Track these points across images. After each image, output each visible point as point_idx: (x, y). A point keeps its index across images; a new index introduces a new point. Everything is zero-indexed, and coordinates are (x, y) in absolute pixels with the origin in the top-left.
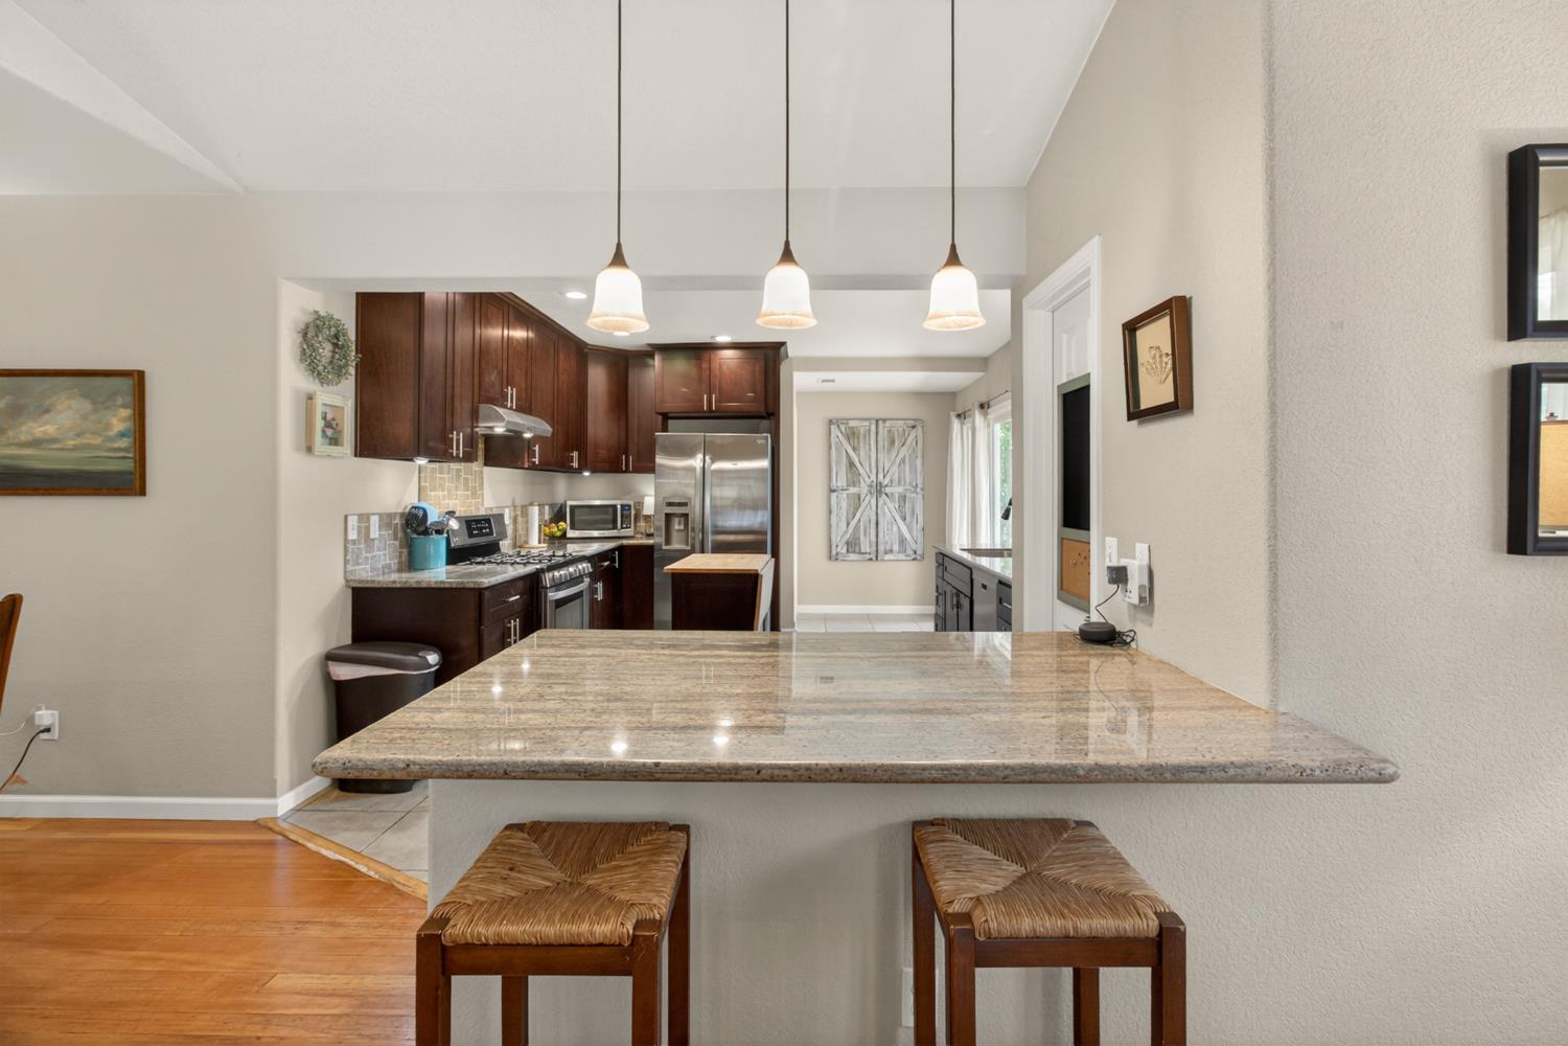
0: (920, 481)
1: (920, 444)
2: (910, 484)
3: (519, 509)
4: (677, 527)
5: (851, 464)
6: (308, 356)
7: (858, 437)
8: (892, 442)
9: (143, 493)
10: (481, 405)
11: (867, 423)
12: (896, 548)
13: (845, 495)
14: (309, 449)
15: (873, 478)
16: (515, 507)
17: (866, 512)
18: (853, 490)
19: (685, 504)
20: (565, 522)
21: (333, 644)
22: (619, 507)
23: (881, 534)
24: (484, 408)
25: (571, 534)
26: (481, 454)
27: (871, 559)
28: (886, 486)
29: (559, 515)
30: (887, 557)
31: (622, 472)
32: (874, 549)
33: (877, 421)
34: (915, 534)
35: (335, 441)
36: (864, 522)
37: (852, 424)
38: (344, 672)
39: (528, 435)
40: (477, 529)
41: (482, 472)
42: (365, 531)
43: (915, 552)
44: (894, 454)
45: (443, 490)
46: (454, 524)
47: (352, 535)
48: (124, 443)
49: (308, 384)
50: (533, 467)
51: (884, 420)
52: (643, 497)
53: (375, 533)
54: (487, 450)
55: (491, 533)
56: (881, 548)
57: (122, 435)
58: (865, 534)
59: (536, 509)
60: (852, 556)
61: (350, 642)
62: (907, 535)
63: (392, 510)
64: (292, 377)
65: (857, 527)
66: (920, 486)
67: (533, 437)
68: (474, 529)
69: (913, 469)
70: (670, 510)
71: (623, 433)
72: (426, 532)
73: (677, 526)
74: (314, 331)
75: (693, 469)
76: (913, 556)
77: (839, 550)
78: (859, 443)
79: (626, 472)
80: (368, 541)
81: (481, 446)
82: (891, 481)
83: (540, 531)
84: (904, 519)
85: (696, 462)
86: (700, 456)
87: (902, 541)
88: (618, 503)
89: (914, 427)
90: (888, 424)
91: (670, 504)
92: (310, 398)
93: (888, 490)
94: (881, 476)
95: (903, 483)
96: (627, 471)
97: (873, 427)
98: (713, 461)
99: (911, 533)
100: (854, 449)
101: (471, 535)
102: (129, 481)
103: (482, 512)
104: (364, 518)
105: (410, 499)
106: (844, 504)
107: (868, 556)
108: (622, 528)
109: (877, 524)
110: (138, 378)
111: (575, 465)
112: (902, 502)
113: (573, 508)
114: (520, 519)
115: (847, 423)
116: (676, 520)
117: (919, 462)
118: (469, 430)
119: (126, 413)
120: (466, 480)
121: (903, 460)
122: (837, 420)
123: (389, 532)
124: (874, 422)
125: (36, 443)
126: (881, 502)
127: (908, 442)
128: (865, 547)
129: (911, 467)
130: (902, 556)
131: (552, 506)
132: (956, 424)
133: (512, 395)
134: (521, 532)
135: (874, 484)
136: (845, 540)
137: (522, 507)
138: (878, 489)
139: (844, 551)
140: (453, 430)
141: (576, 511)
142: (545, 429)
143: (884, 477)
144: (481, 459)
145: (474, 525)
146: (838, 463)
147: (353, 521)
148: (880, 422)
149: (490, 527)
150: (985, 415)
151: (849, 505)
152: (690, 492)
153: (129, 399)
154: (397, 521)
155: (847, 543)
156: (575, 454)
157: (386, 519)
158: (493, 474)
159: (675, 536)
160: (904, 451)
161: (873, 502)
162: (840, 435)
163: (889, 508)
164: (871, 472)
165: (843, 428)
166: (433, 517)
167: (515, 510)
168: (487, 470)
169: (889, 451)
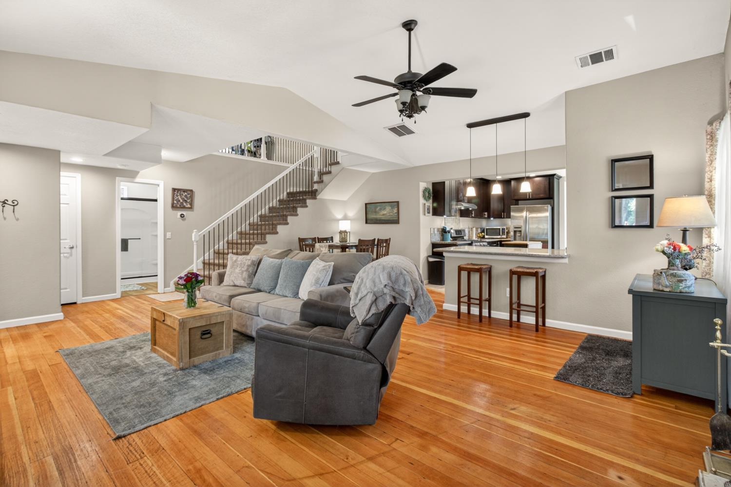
4: (518, 235)
6: (424, 196)
9: (399, 223)
14: (425, 215)
16: (469, 228)
19: (520, 228)
20: (484, 233)
21: (429, 255)
22: (501, 229)
25: (486, 237)
29: (483, 231)
35: (429, 213)
38: (431, 260)
39: (470, 209)
42: (434, 232)
45: (450, 223)
46: (453, 231)
47: (432, 232)
48: (396, 214)
49: (425, 202)
50: (472, 217)
52: (508, 226)
53: (436, 232)
54: (460, 213)
55: (461, 234)
57: (396, 213)
59: (475, 229)
61: (431, 254)
63: (439, 227)
64: (422, 201)
67: (472, 209)
70: (516, 229)
71: (503, 207)
72: (446, 233)
74: (425, 190)
75: (522, 217)
80: (435, 234)
81: (458, 212)
83: (476, 235)
85: (524, 214)
86: (525, 212)
88: (501, 228)
91: (515, 228)
92: (425, 204)
96: (504, 218)
98: (529, 214)
101: (456, 234)
102: (396, 221)
103: (460, 229)
104: (434, 229)
105: (443, 225)
108: (502, 235)
110: (398, 202)
111: (486, 216)
113: (487, 229)
114: (470, 232)
116: (518, 233)
119: (396, 209)
120: (456, 221)
123: (439, 233)
125: (383, 215)
131: (481, 228)
134: (471, 235)
137: (471, 228)
140: (452, 209)
142: (476, 207)
144: (459, 215)
145: (458, 232)
147: (432, 229)
152: (522, 224)
153: (396, 206)
154: (440, 230)
156: (486, 213)
157: (438, 229)
159: (517, 238)
166: (448, 229)
168: (461, 218)
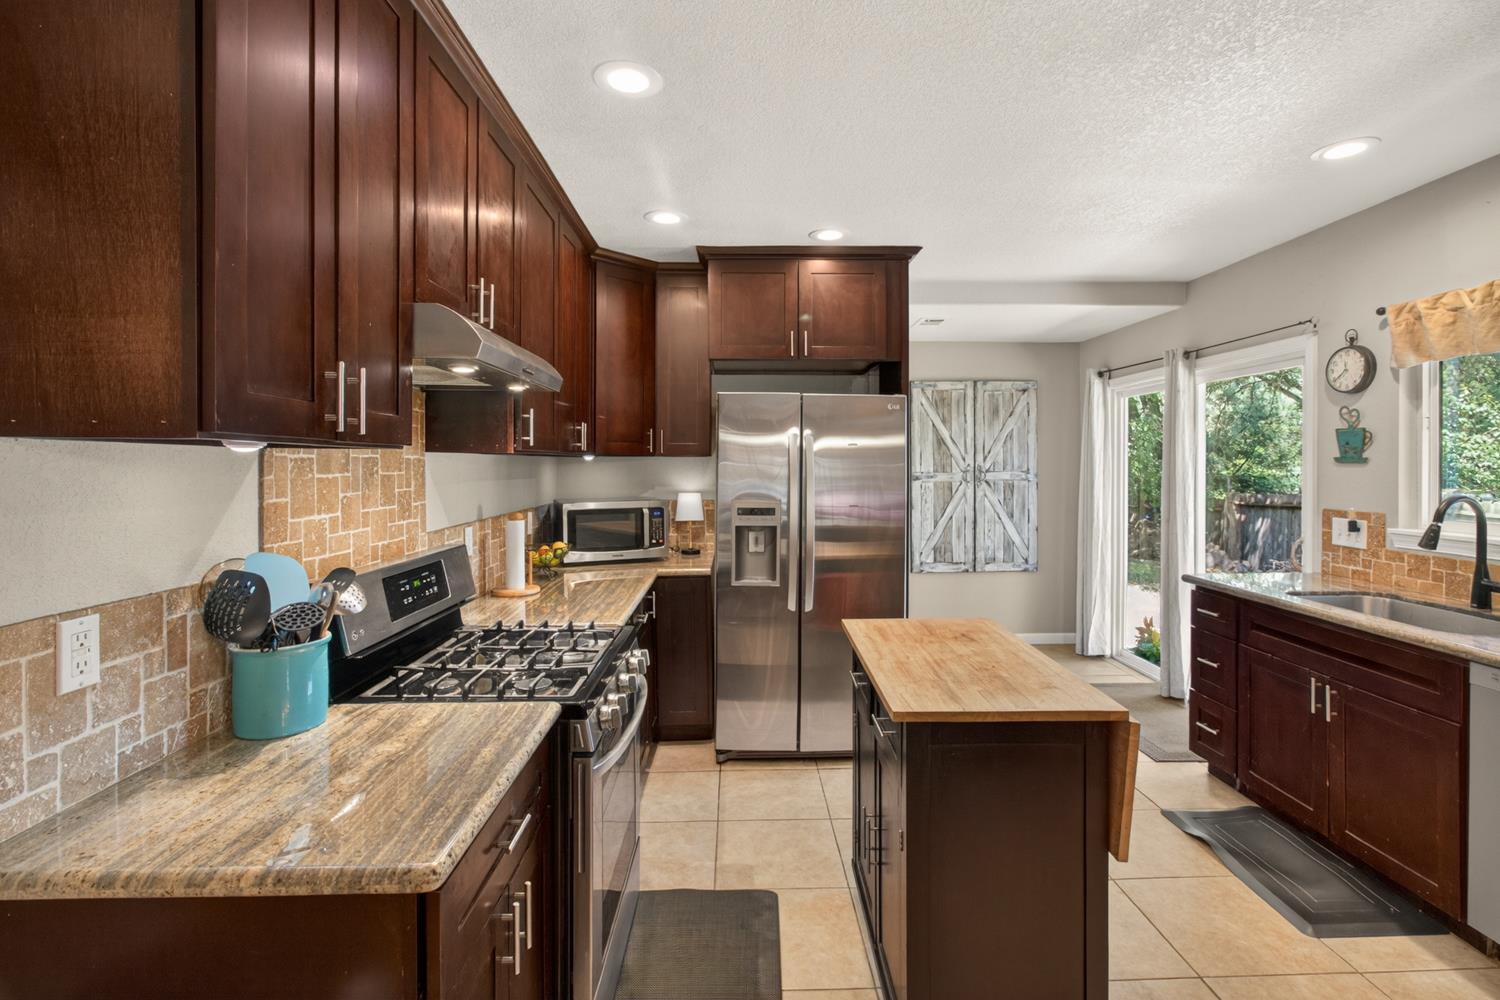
0: (1033, 465)
1: (1033, 415)
2: (1020, 467)
3: (489, 523)
4: (752, 548)
5: (940, 442)
7: (950, 405)
8: (995, 412)
10: (419, 307)
11: (961, 386)
12: (1000, 555)
13: (931, 485)
15: (970, 460)
16: (481, 520)
17: (960, 508)
18: (942, 477)
19: (770, 512)
20: (562, 539)
22: (646, 512)
23: (980, 536)
24: (426, 313)
25: (573, 556)
26: (418, 427)
27: (967, 571)
28: (987, 471)
29: (551, 529)
30: (988, 568)
31: (647, 454)
32: (971, 557)
33: (975, 382)
34: (1025, 536)
36: (957, 521)
37: (942, 386)
39: (517, 388)
40: (412, 592)
41: (421, 464)
43: (1026, 561)
44: (997, 427)
45: (330, 509)
46: (352, 599)
50: (525, 450)
51: (985, 382)
52: (677, 493)
53: (80, 673)
54: (431, 420)
55: (442, 593)
56: (981, 555)
58: (959, 537)
59: (517, 522)
60: (941, 567)
62: (1016, 539)
65: (947, 528)
66: (1033, 471)
67: (526, 392)
68: (406, 594)
69: (1024, 449)
70: (737, 519)
71: (649, 394)
72: (267, 640)
73: (754, 545)
75: (783, 451)
76: (1023, 567)
77: (923, 559)
78: (950, 412)
79: (653, 454)
81: (418, 410)
82: (994, 464)
83: (527, 561)
84: (1011, 516)
85: (788, 437)
86: (794, 428)
87: (1009, 545)
88: (643, 504)
89: (1024, 391)
90: (989, 386)
91: (736, 510)
93: (990, 477)
94: (980, 458)
95: (1009, 467)
97: (970, 392)
98: (817, 436)
99: (1024, 537)
100: (944, 421)
103: (423, 549)
105: (219, 553)
106: (930, 497)
107: (963, 567)
108: (652, 545)
109: (975, 522)
111: (582, 444)
112: (1008, 492)
113: (571, 516)
114: (491, 543)
115: (935, 386)
116: (752, 536)
117: (1032, 438)
118: (386, 370)
120: (387, 480)
121: (1010, 436)
122: (922, 381)
124: (970, 385)
126: (980, 494)
127: (1018, 410)
128: (959, 554)
129: (1020, 447)
130: (1008, 567)
131: (536, 510)
132: (1097, 385)
133: (487, 298)
134: (492, 563)
135: (971, 469)
136: (932, 544)
137: (496, 519)
138: (977, 476)
139: (930, 559)
140: (337, 360)
141: (579, 517)
142: (549, 376)
143: (985, 459)
144: (418, 438)
145: (404, 583)
146: (923, 440)
148: (979, 385)
149: (441, 582)
150: (1191, 369)
151: (936, 497)
152: (778, 491)
154: (184, 610)
155: (935, 549)
156: (583, 427)
157: (133, 617)
158: (443, 466)
159: (750, 562)
160: (1011, 424)
161: (970, 492)
162: (924, 401)
163: (991, 500)
164: (966, 452)
165: (929, 391)
166: (289, 593)
167: (482, 528)
168: (430, 457)
169: (991, 425)
